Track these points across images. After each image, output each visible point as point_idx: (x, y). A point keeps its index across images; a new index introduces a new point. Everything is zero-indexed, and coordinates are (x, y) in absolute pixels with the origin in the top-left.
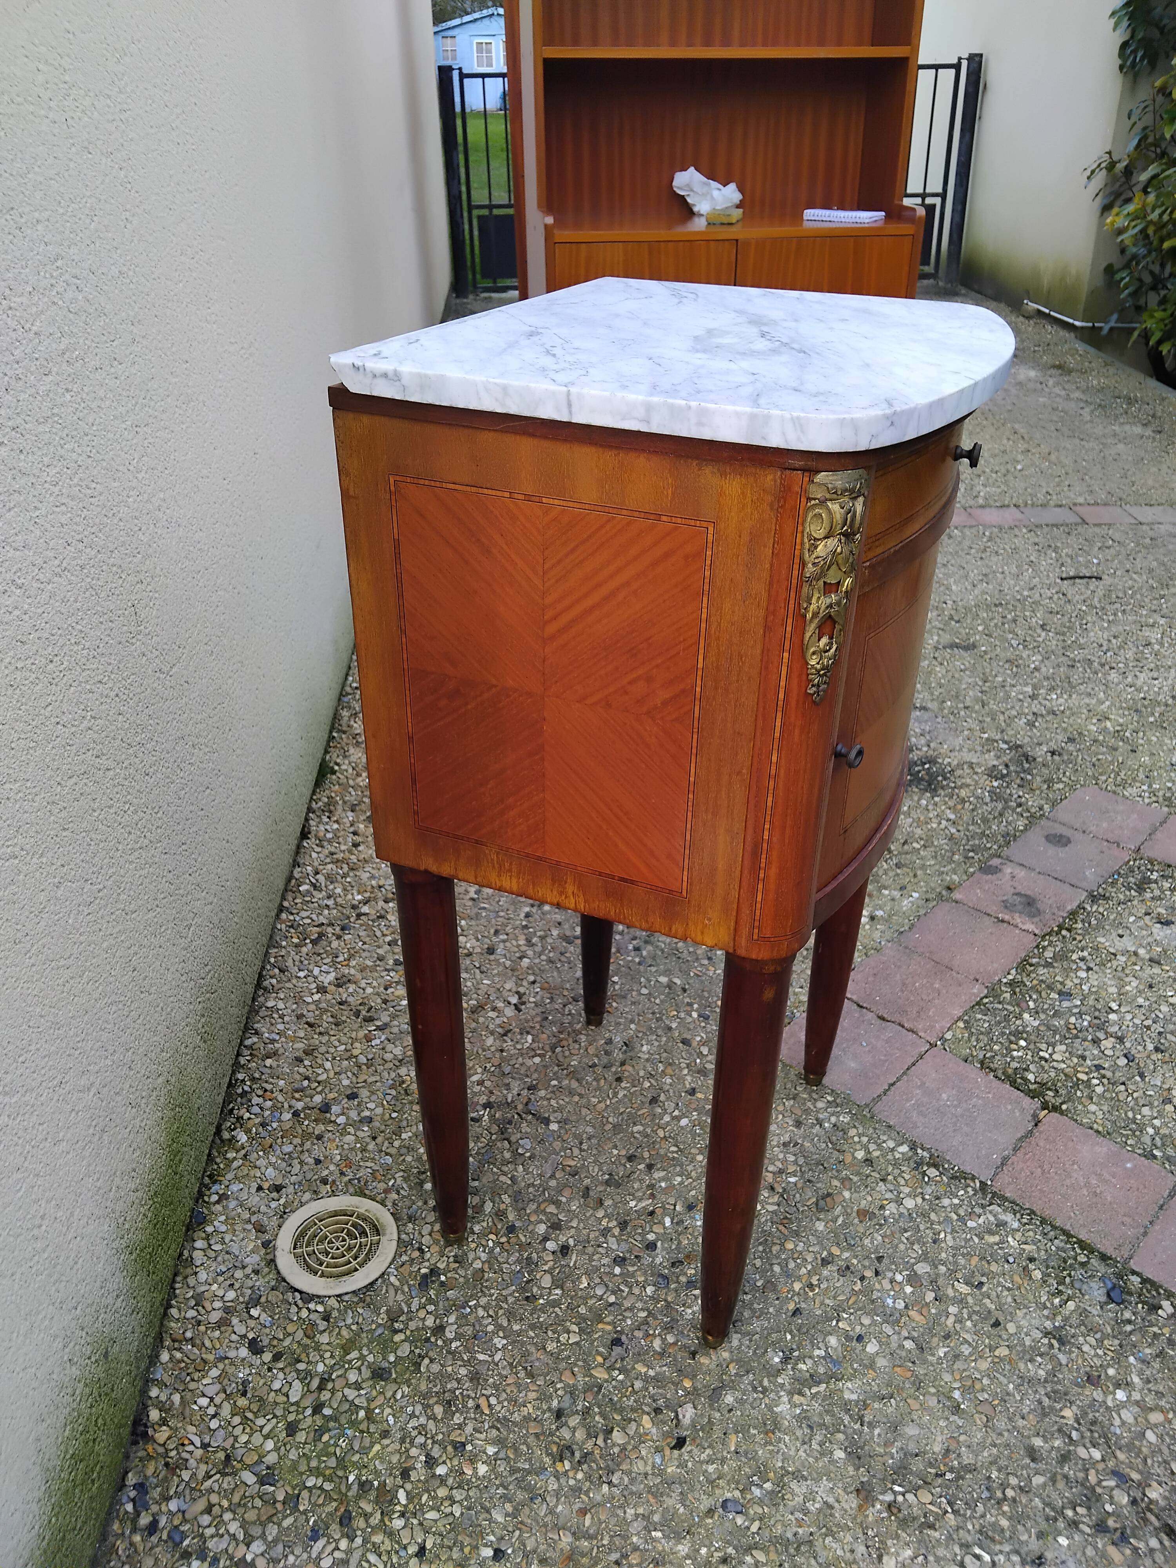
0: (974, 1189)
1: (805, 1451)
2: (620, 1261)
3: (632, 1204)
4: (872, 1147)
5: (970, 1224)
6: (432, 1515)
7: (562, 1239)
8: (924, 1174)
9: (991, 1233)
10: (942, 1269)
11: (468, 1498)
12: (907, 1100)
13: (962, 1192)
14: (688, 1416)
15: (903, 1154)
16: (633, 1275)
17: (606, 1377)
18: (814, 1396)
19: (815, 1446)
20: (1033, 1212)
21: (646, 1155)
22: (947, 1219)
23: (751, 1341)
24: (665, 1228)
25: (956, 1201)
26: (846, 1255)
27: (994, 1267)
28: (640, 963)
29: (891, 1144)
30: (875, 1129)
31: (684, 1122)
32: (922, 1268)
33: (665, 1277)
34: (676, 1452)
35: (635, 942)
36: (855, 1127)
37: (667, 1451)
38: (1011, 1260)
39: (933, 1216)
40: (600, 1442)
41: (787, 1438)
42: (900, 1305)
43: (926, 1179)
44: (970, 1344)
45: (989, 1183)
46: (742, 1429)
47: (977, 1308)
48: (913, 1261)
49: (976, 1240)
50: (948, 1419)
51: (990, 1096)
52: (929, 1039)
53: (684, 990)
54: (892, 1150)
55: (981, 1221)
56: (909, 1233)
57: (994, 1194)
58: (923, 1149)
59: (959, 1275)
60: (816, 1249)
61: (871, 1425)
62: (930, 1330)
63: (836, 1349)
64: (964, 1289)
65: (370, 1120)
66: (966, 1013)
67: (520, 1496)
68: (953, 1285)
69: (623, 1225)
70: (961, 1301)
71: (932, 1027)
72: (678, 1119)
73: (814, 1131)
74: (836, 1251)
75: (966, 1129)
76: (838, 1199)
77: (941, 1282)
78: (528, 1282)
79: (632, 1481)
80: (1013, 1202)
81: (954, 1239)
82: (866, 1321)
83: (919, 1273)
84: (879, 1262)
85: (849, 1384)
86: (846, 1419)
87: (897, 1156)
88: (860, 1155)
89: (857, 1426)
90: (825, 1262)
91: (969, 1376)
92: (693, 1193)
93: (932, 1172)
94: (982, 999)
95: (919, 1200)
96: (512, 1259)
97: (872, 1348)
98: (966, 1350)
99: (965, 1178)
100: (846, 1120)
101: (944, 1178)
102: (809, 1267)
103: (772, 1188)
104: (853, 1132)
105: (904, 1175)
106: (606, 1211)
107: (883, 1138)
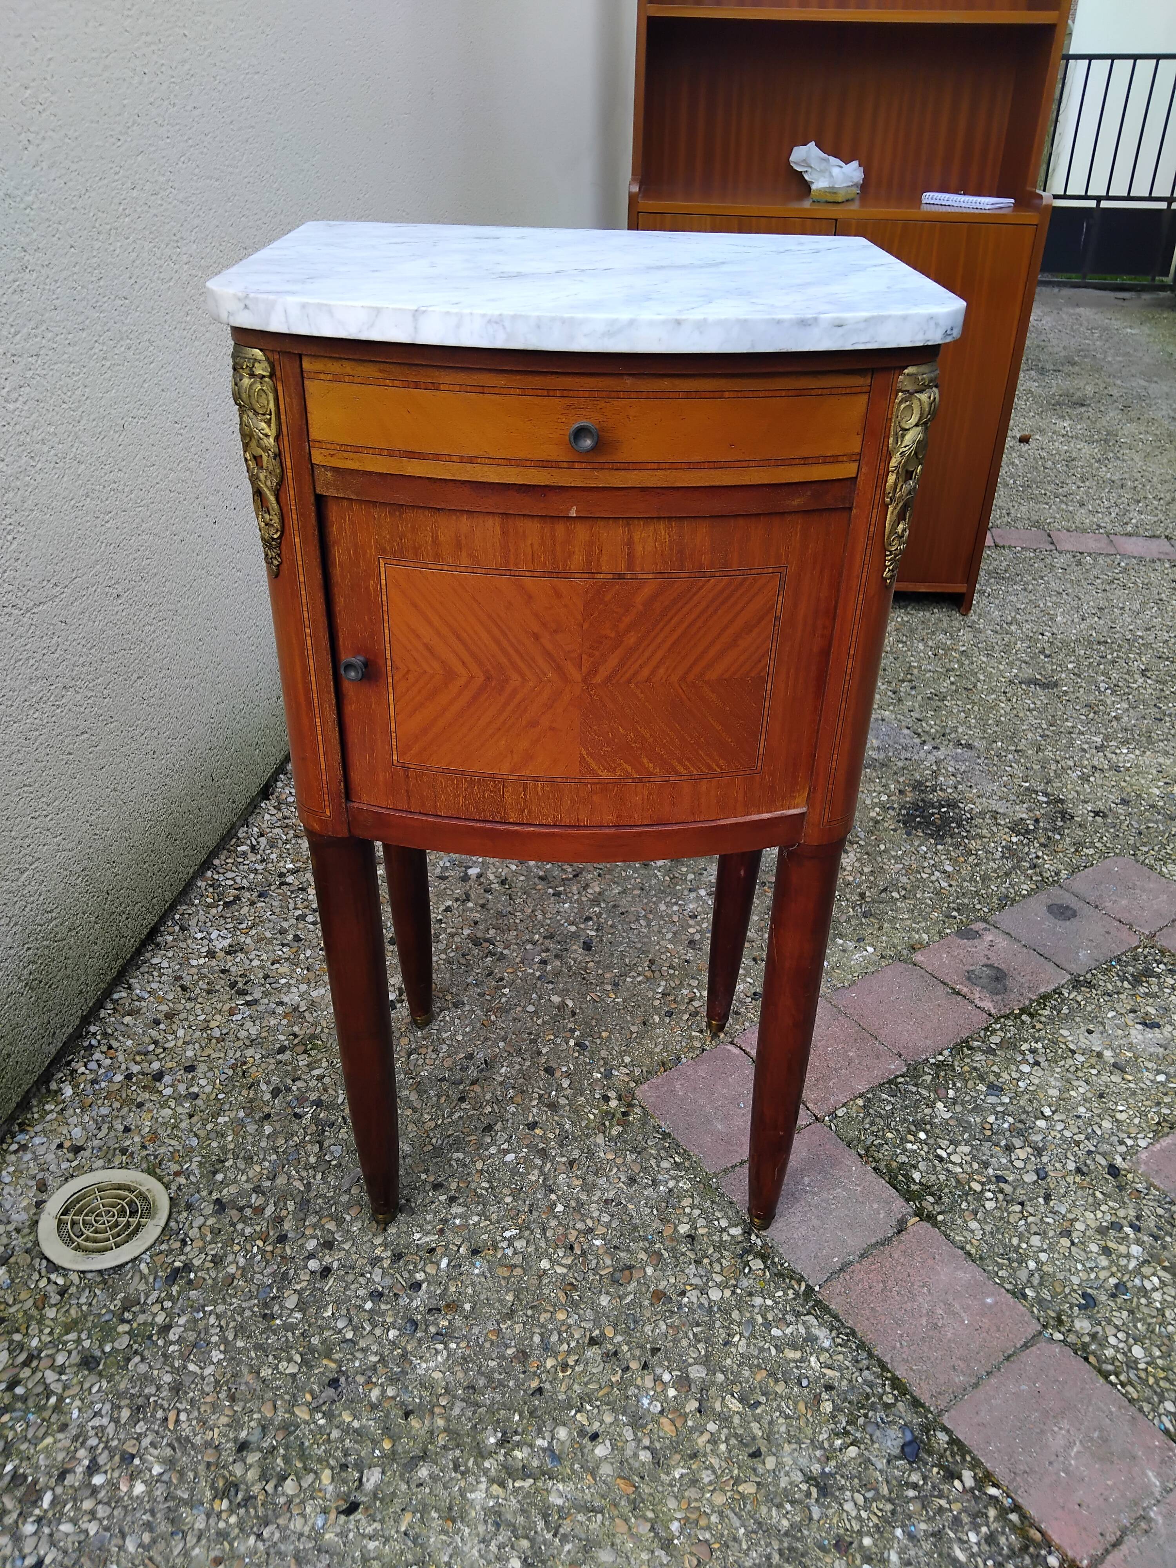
0: (797, 1294)
1: (479, 1551)
2: (377, 1296)
3: (417, 1236)
4: (701, 1222)
5: (775, 1332)
6: (66, 1528)
7: (328, 1259)
8: (747, 1264)
9: (794, 1347)
10: (720, 1377)
11: (110, 1517)
13: (780, 1293)
14: (373, 1480)
15: (732, 1236)
16: (383, 1314)
17: (307, 1417)
18: (516, 1490)
19: (493, 1547)
20: (853, 1333)
21: (454, 1186)
22: (752, 1321)
23: (474, 1412)
24: (438, 1269)
25: (769, 1302)
26: (619, 1338)
27: (780, 1388)
28: (539, 978)
29: (724, 1223)
30: (713, 1202)
31: (510, 1157)
32: (697, 1372)
33: (415, 1324)
34: (343, 1518)
35: (544, 955)
36: (692, 1197)
37: (333, 1515)
38: (805, 1383)
39: (735, 1315)
40: (270, 1488)
41: (467, 1530)
42: (657, 1407)
43: (747, 1270)
44: (714, 1472)
45: (817, 1288)
46: (423, 1510)
47: (740, 1431)
48: (691, 1361)
49: (773, 1351)
50: (653, 1552)
51: (859, 1189)
52: (816, 1112)
53: (574, 1014)
54: (724, 1230)
55: (788, 1331)
56: (700, 1329)
57: (818, 1303)
58: (758, 1235)
59: (736, 1389)
60: (588, 1325)
61: (564, 1539)
62: (675, 1447)
63: (563, 1443)
64: (734, 1405)
65: (196, 1096)
66: (871, 1090)
67: (164, 1527)
68: (723, 1399)
69: (397, 1257)
70: (724, 1419)
71: (826, 1099)
72: (506, 1152)
73: (646, 1193)
74: (609, 1332)
75: (816, 1222)
76: (636, 1274)
77: (713, 1391)
78: (273, 1299)
79: (284, 1538)
80: (836, 1317)
81: (748, 1345)
82: (608, 1418)
83: (691, 1376)
84: (653, 1355)
85: (560, 1486)
86: (541, 1525)
87: (725, 1237)
88: (683, 1229)
89: (549, 1536)
90: (593, 1342)
91: (698, 1508)
92: (485, 1237)
93: (757, 1264)
94: (896, 1077)
95: (728, 1293)
96: (268, 1270)
97: (601, 1450)
98: (706, 1477)
99: (791, 1278)
100: (685, 1187)
101: (767, 1273)
102: (573, 1344)
103: (572, 1248)
104: (687, 1202)
105: (723, 1261)
106: (386, 1238)
107: (718, 1214)
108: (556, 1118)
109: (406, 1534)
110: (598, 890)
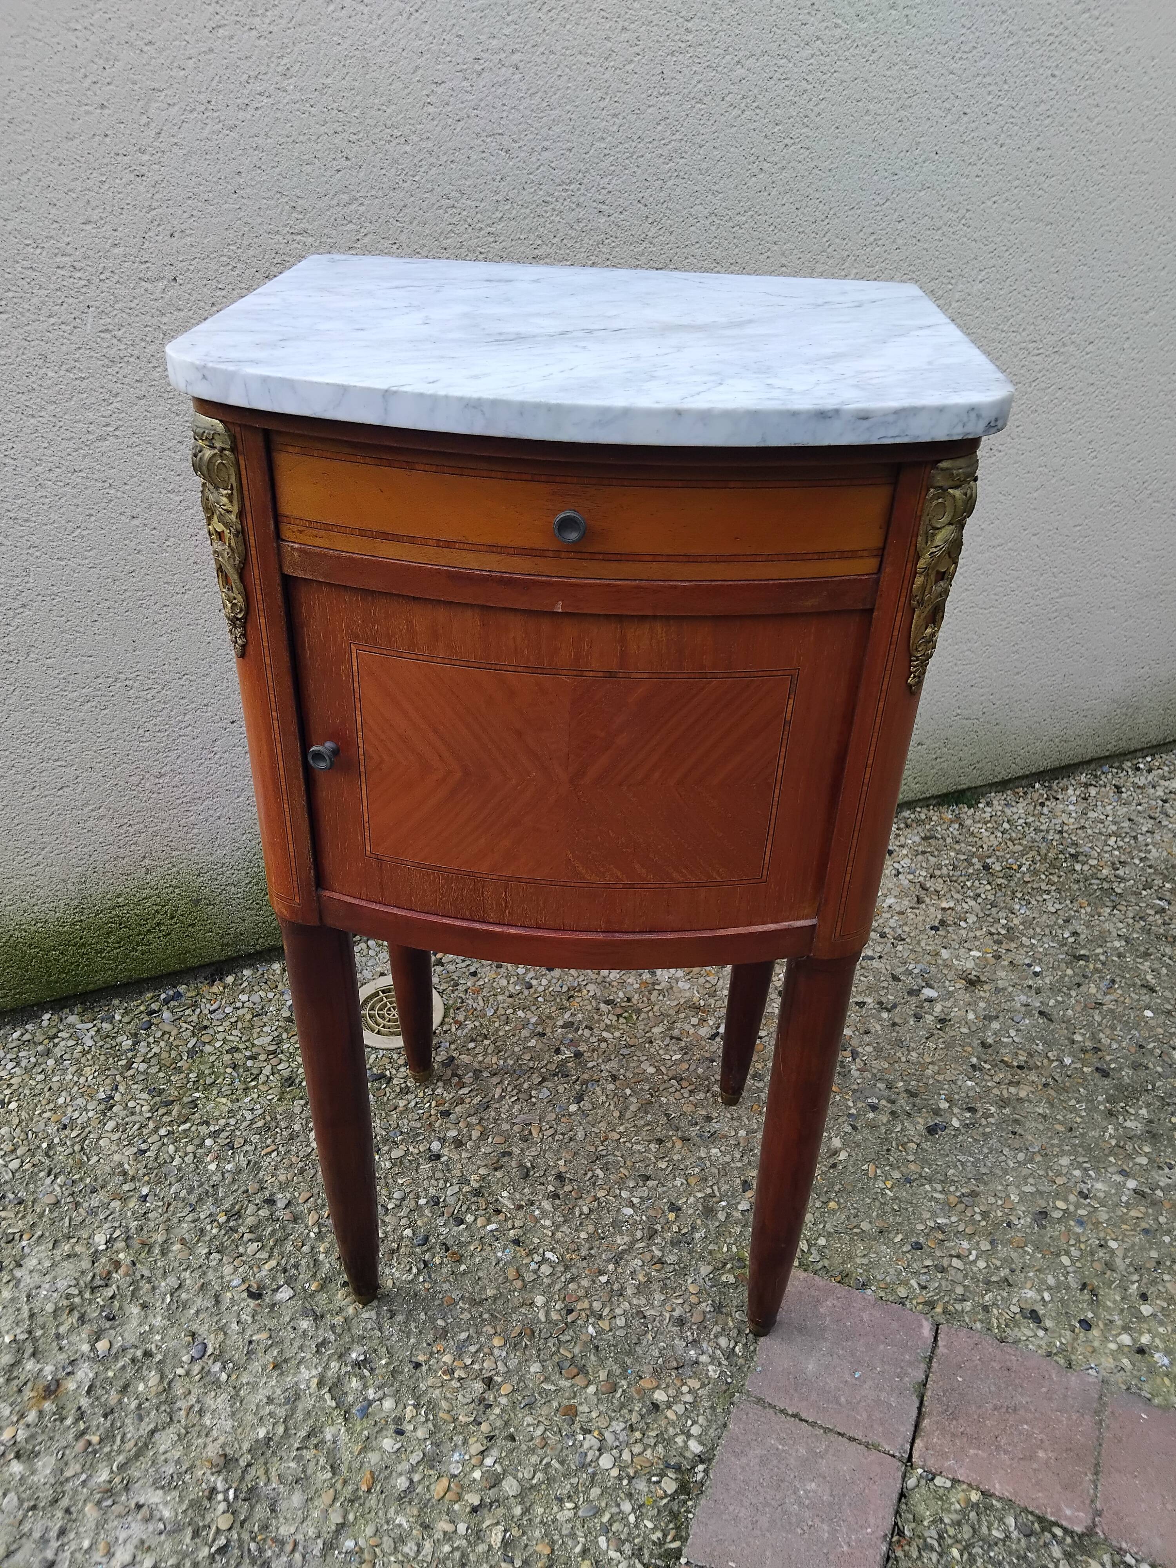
0: (660, 1543)
1: (261, 1401)
2: (435, 1202)
3: (505, 1194)
4: (679, 1408)
5: (602, 1540)
6: (171, 1148)
7: (446, 1151)
8: (662, 1475)
10: (518, 1511)
11: (187, 1165)
12: (780, 1440)
13: (650, 1525)
14: (282, 1295)
15: (686, 1447)
16: (421, 1216)
17: (310, 1224)
18: (321, 1398)
19: (268, 1409)
21: (568, 1188)
22: (598, 1512)
23: (373, 1329)
24: (484, 1227)
25: (632, 1518)
26: (503, 1401)
28: (850, 1115)
29: (695, 1430)
30: (713, 1408)
31: (629, 1211)
32: (510, 1486)
33: (426, 1239)
34: (245, 1295)
35: (883, 1102)
36: (703, 1386)
37: (244, 1287)
39: (595, 1492)
40: (247, 1236)
41: (274, 1383)
42: (455, 1470)
43: (654, 1479)
44: (418, 1552)
45: (683, 1561)
46: (275, 1341)
47: (472, 1558)
48: (520, 1475)
49: (578, 1549)
50: (318, 1537)
51: (845, 1548)
52: (915, 1454)
53: (834, 1166)
54: (689, 1436)
55: (612, 1554)
56: (557, 1465)
58: (706, 1471)
59: (515, 1532)
60: (501, 1368)
61: (298, 1459)
62: (424, 1505)
63: (381, 1410)
64: (496, 1537)
65: (530, 986)
66: (1007, 1502)
67: (193, 1198)
68: (497, 1523)
69: (477, 1193)
70: (476, 1536)
71: (944, 1456)
72: (632, 1205)
73: (677, 1341)
74: (506, 1389)
75: (764, 1521)
76: (580, 1381)
77: (501, 1511)
78: (394, 1142)
79: (216, 1269)
81: (568, 1521)
82: (421, 1433)
83: (504, 1483)
84: (506, 1438)
85: (343, 1429)
86: (303, 1434)
87: (680, 1440)
88: (660, 1396)
89: (296, 1445)
90: (489, 1382)
91: (376, 1556)
92: (536, 1241)
93: (670, 1485)
95: (615, 1472)
96: (413, 1124)
97: (388, 1443)
98: (409, 1548)
99: (678, 1528)
100: (711, 1373)
101: (665, 1501)
102: (476, 1366)
103: (570, 1311)
104: (695, 1384)
105: (649, 1451)
106: (488, 1175)
107: (701, 1420)
108: (699, 1222)
109: (250, 1342)
110: (1023, 1094)
